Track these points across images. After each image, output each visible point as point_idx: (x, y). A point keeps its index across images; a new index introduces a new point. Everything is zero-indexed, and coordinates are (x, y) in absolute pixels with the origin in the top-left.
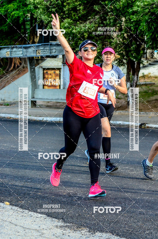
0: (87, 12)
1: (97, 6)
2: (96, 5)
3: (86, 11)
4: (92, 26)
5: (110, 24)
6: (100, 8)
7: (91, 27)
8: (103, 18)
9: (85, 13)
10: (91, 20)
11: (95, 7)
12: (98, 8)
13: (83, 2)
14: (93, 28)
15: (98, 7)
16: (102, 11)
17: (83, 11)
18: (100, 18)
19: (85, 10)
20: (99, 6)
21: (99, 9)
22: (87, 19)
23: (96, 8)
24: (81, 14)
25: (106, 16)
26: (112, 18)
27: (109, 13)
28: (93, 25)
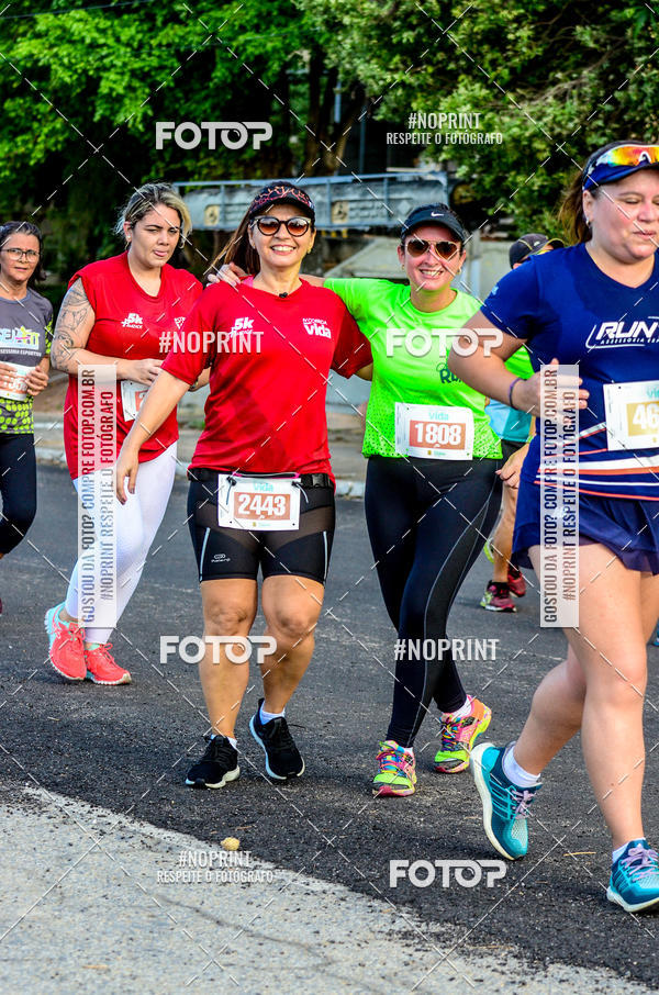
0: (545, 52)
1: (588, 28)
2: (584, 25)
3: (541, 46)
4: (566, 111)
5: (641, 101)
6: (603, 37)
7: (566, 117)
8: (611, 77)
9: (537, 56)
10: (566, 86)
11: (582, 33)
12: (592, 36)
13: (530, 7)
14: (571, 120)
15: (595, 32)
16: (609, 48)
17: (530, 48)
18: (603, 76)
19: (540, 43)
20: (598, 27)
21: (596, 41)
22: (547, 78)
23: (586, 35)
24: (522, 57)
25: (627, 71)
26: (650, 80)
27: (640, 56)
28: (573, 105)
